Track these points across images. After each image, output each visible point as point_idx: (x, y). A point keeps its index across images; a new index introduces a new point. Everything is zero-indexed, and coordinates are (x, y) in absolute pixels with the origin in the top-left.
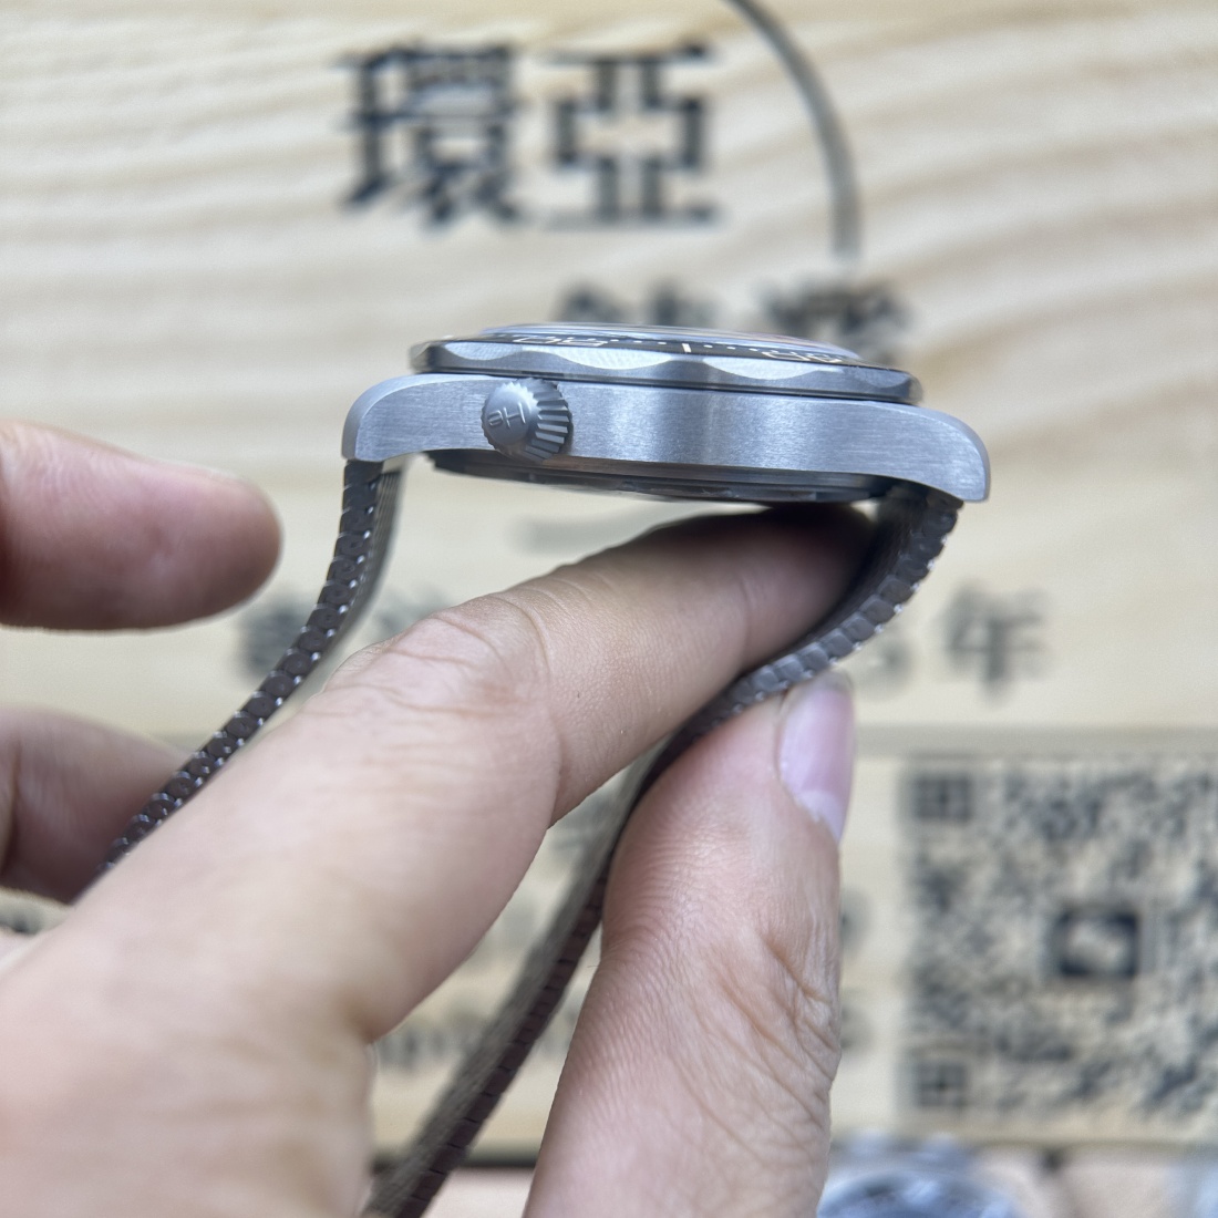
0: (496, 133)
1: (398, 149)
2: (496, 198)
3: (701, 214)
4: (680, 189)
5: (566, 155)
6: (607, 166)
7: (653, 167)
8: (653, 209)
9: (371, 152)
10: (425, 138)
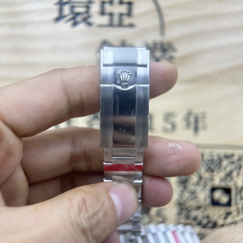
0: (88, 7)
1: (66, 10)
2: (86, 20)
3: (131, 26)
4: (127, 21)
5: (102, 13)
6: (111, 15)
7: (121, 15)
8: (121, 25)
9: (61, 10)
10: (72, 8)
